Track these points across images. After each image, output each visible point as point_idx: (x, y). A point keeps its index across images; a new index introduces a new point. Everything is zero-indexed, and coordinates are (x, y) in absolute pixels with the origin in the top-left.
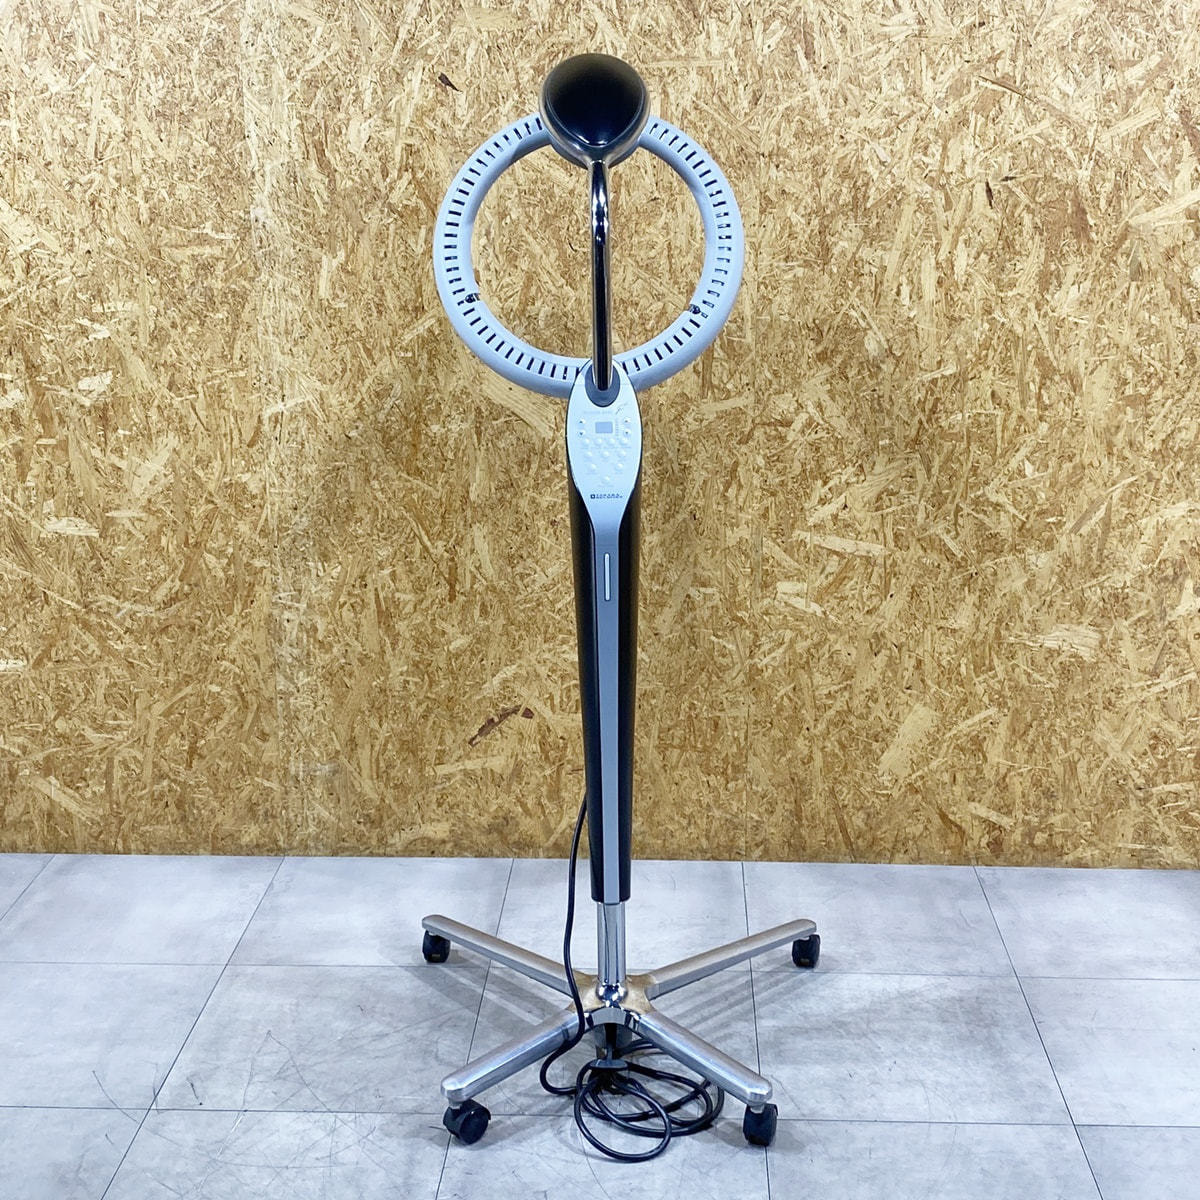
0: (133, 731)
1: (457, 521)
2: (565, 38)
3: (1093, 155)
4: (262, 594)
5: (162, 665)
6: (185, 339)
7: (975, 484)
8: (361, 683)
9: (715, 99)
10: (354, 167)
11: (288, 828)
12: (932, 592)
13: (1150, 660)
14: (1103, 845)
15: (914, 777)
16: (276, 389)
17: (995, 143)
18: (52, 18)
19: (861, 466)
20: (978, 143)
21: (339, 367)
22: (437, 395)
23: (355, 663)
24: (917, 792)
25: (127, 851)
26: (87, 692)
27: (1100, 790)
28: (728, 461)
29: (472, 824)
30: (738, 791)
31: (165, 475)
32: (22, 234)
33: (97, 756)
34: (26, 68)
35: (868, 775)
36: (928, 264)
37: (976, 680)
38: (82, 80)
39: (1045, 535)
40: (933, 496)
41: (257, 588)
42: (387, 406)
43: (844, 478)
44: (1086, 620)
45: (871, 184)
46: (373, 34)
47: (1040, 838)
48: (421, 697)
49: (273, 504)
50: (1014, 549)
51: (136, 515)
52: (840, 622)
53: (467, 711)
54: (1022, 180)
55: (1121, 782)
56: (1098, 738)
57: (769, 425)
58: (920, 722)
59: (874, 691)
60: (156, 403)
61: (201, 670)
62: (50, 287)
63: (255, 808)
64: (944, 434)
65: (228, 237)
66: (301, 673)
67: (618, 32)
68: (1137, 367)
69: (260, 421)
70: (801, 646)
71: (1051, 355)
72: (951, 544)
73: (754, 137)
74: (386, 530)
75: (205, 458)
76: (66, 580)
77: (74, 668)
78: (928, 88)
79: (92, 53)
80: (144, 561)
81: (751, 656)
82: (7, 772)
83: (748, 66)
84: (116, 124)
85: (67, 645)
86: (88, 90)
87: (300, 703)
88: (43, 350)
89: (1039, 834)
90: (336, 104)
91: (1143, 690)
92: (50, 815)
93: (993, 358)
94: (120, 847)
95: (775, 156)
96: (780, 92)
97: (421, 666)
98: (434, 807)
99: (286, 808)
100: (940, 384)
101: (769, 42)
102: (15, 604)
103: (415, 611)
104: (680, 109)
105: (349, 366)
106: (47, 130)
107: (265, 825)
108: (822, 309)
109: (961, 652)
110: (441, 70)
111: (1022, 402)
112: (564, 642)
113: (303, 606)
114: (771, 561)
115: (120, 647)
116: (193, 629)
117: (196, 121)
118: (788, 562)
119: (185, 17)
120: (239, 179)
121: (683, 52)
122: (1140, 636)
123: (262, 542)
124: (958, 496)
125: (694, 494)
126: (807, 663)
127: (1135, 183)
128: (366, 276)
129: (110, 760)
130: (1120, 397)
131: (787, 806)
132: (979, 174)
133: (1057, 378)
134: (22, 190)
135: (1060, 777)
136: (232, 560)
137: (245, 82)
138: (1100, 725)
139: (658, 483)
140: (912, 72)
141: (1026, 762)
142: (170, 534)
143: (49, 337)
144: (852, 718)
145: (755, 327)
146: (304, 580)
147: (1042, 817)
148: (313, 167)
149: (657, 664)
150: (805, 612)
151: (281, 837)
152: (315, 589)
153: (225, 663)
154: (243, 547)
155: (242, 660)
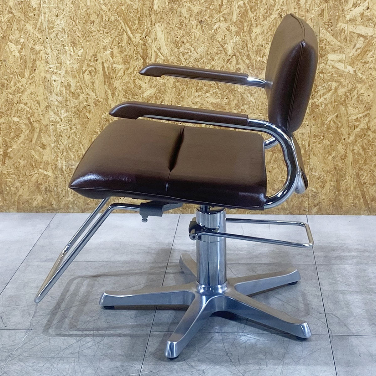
1: (147, 21)
4: (41, 66)
8: (95, 116)
11: (58, 197)
23: (92, 104)
41: (37, 61)
49: (45, 13)
52: (364, 77)
61: (8, 110)
63: (40, 186)
66: (63, 111)
70: (341, 91)
74: (108, 27)
87: (62, 128)
99: (56, 186)
103: (124, 74)
107: (46, 196)
112: (206, 92)
113: (63, 72)
116: (3, 86)
118: (335, 42)
123: (39, 36)
126: (345, 101)
131: (332, 183)
136: (23, 46)
144: (370, 133)
146: (63, 57)
149: (259, 103)
150: (344, 71)
151: (54, 203)
152: (69, 62)
153: (22, 105)
154: (29, 38)
155: (31, 103)
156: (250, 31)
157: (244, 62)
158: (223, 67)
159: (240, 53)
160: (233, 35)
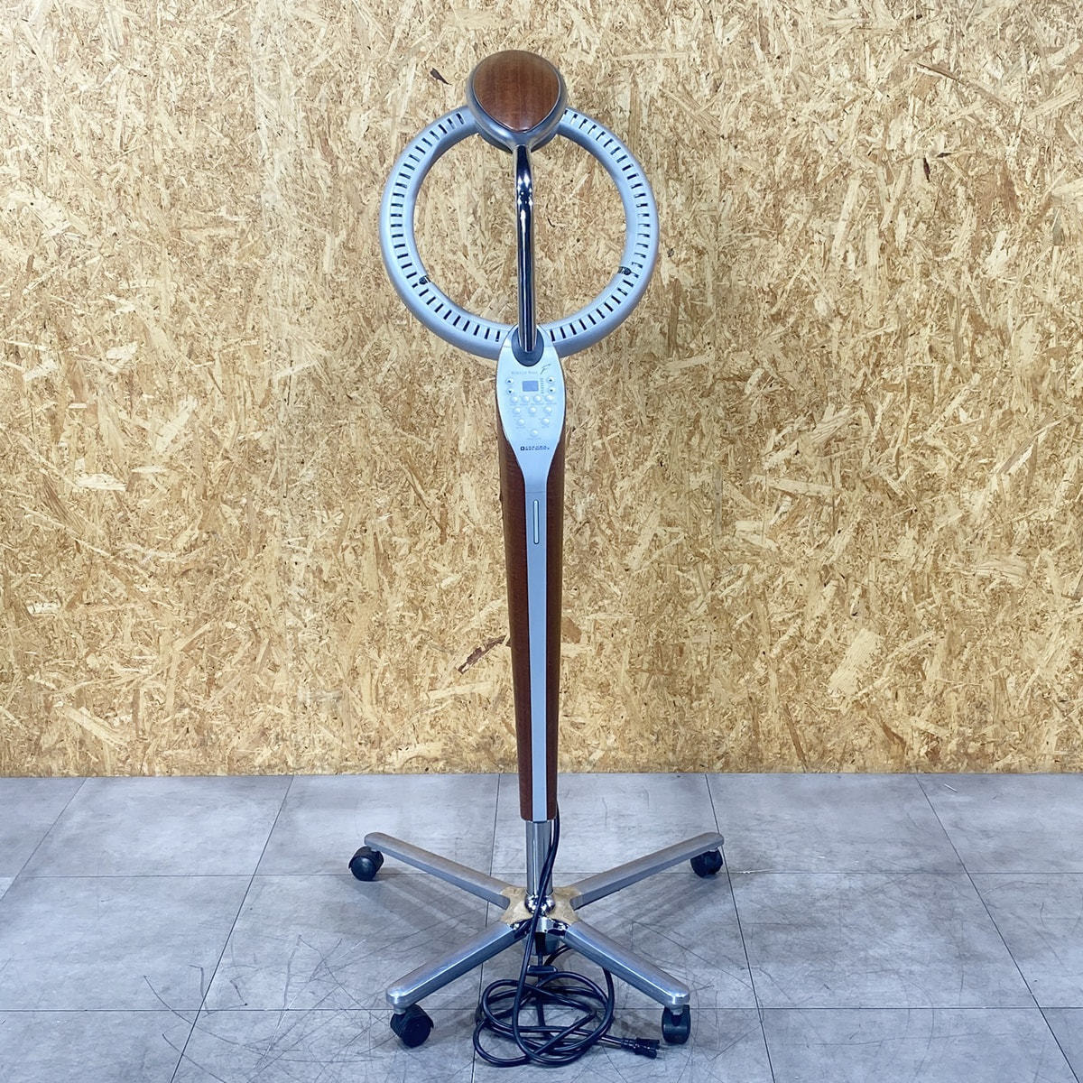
0: (157, 665)
1: (447, 471)
2: (544, 34)
3: (1020, 133)
4: (274, 541)
5: (183, 605)
6: (203, 311)
7: (916, 430)
8: (363, 619)
9: (680, 87)
10: (354, 154)
11: (297, 750)
12: (876, 528)
13: (1072, 586)
14: (1029, 753)
15: (860, 694)
16: (285, 355)
17: (932, 123)
18: (81, 24)
19: (811, 415)
20: (916, 124)
21: (342, 335)
22: (430, 359)
23: (357, 600)
24: (863, 708)
25: (152, 774)
26: (116, 631)
27: (1027, 703)
28: (693, 414)
29: (462, 744)
30: (701, 710)
31: (186, 435)
32: (54, 218)
33: (124, 689)
34: (57, 69)
35: (819, 694)
36: (872, 232)
37: (916, 607)
38: (108, 79)
39: (979, 475)
40: (876, 441)
42: (385, 370)
43: (796, 426)
44: (1015, 550)
45: (820, 161)
46: (371, 34)
47: (973, 747)
48: (416, 630)
49: (282, 459)
50: (952, 488)
51: (158, 471)
52: (793, 557)
53: (458, 643)
54: (956, 156)
55: (1046, 695)
56: (1025, 657)
57: (729, 379)
58: (866, 645)
59: (824, 618)
60: (177, 370)
61: (218, 609)
62: (80, 266)
63: (267, 732)
64: (888, 386)
65: (241, 219)
66: (308, 611)
67: (591, 28)
68: (1060, 323)
69: (270, 384)
70: (758, 578)
71: (982, 312)
72: (894, 485)
73: (715, 121)
74: (384, 480)
75: (221, 418)
76: (96, 531)
77: (104, 609)
78: (872, 74)
79: (117, 55)
80: (166, 512)
81: (712, 589)
82: (43, 704)
83: (709, 59)
84: (139, 118)
85: (96, 589)
86: (114, 88)
87: (306, 637)
88: (74, 323)
89: (972, 743)
90: (338, 99)
91: (1066, 612)
92: (82, 742)
93: (930, 317)
94: (145, 769)
95: (734, 137)
96: (738, 80)
97: (415, 602)
98: (427, 728)
99: (295, 732)
100: (882, 340)
101: (728, 36)
102: (50, 553)
103: (410, 552)
104: (648, 97)
105: (350, 333)
106: (76, 124)
107: (277, 747)
108: (776, 274)
109: (902, 581)
110: (433, 66)
111: (957, 356)
113: (309, 550)
114: (730, 502)
115: (145, 590)
116: (211, 572)
117: (213, 116)
118: (746, 503)
119: (202, 21)
120: (250, 167)
121: (651, 45)
122: (1061, 564)
123: (273, 493)
124: (899, 442)
125: (661, 443)
126: (763, 593)
127: (1057, 157)
128: (365, 252)
129: (136, 691)
130: (1044, 349)
131: (745, 722)
132: (917, 151)
133: (988, 333)
134: (53, 180)
135: (992, 692)
136: (246, 509)
137: (256, 80)
138: (1026, 645)
139: (628, 433)
140: (857, 60)
141: (961, 679)
142: (190, 487)
143: (80, 312)
144: (804, 643)
145: (716, 292)
146: (310, 526)
147: (975, 728)
148: (318, 155)
149: (628, 597)
150: (761, 548)
151: (290, 760)
152: (318, 534)
153: (240, 602)
154: (256, 497)
155: (255, 599)
156: (612, 485)
157: (603, 532)
158: (570, 539)
159: (597, 519)
160: (585, 492)
